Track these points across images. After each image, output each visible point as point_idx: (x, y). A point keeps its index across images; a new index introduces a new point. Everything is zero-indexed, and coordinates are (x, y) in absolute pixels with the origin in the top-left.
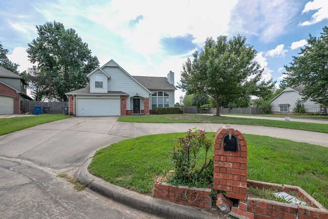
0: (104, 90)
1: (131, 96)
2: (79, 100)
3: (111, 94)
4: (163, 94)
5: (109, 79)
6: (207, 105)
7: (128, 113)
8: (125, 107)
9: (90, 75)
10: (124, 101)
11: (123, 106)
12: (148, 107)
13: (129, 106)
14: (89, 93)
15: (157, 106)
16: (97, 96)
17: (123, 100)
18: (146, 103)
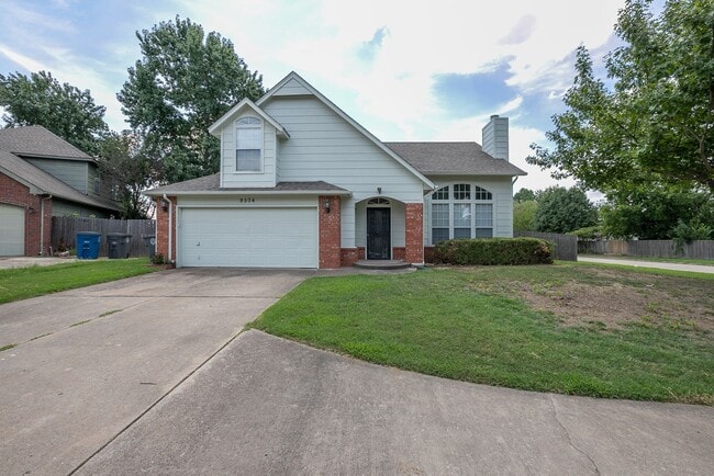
0: (266, 179)
1: (359, 197)
2: (186, 213)
3: (287, 193)
4: (473, 192)
5: (282, 139)
6: (590, 229)
7: (345, 259)
8: (337, 238)
9: (219, 129)
10: (331, 217)
11: (329, 235)
12: (420, 238)
13: (352, 233)
14: (217, 187)
15: (451, 236)
16: (242, 199)
17: (328, 210)
18: (413, 224)
